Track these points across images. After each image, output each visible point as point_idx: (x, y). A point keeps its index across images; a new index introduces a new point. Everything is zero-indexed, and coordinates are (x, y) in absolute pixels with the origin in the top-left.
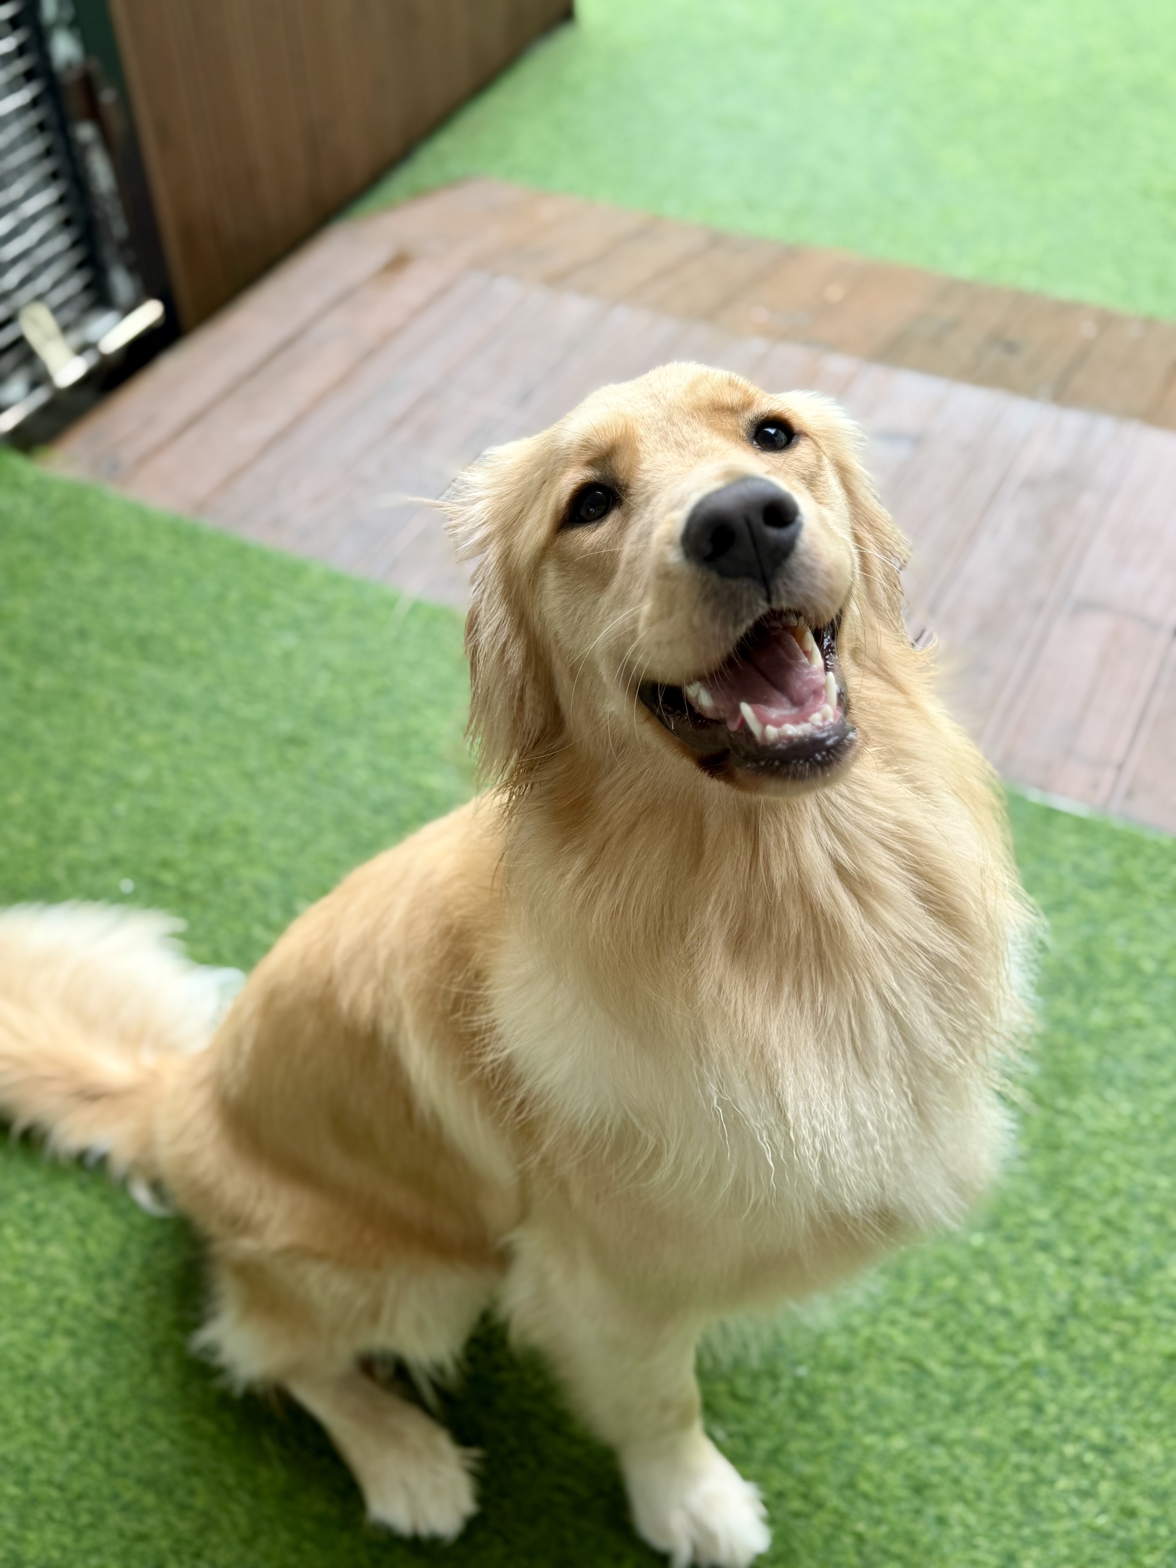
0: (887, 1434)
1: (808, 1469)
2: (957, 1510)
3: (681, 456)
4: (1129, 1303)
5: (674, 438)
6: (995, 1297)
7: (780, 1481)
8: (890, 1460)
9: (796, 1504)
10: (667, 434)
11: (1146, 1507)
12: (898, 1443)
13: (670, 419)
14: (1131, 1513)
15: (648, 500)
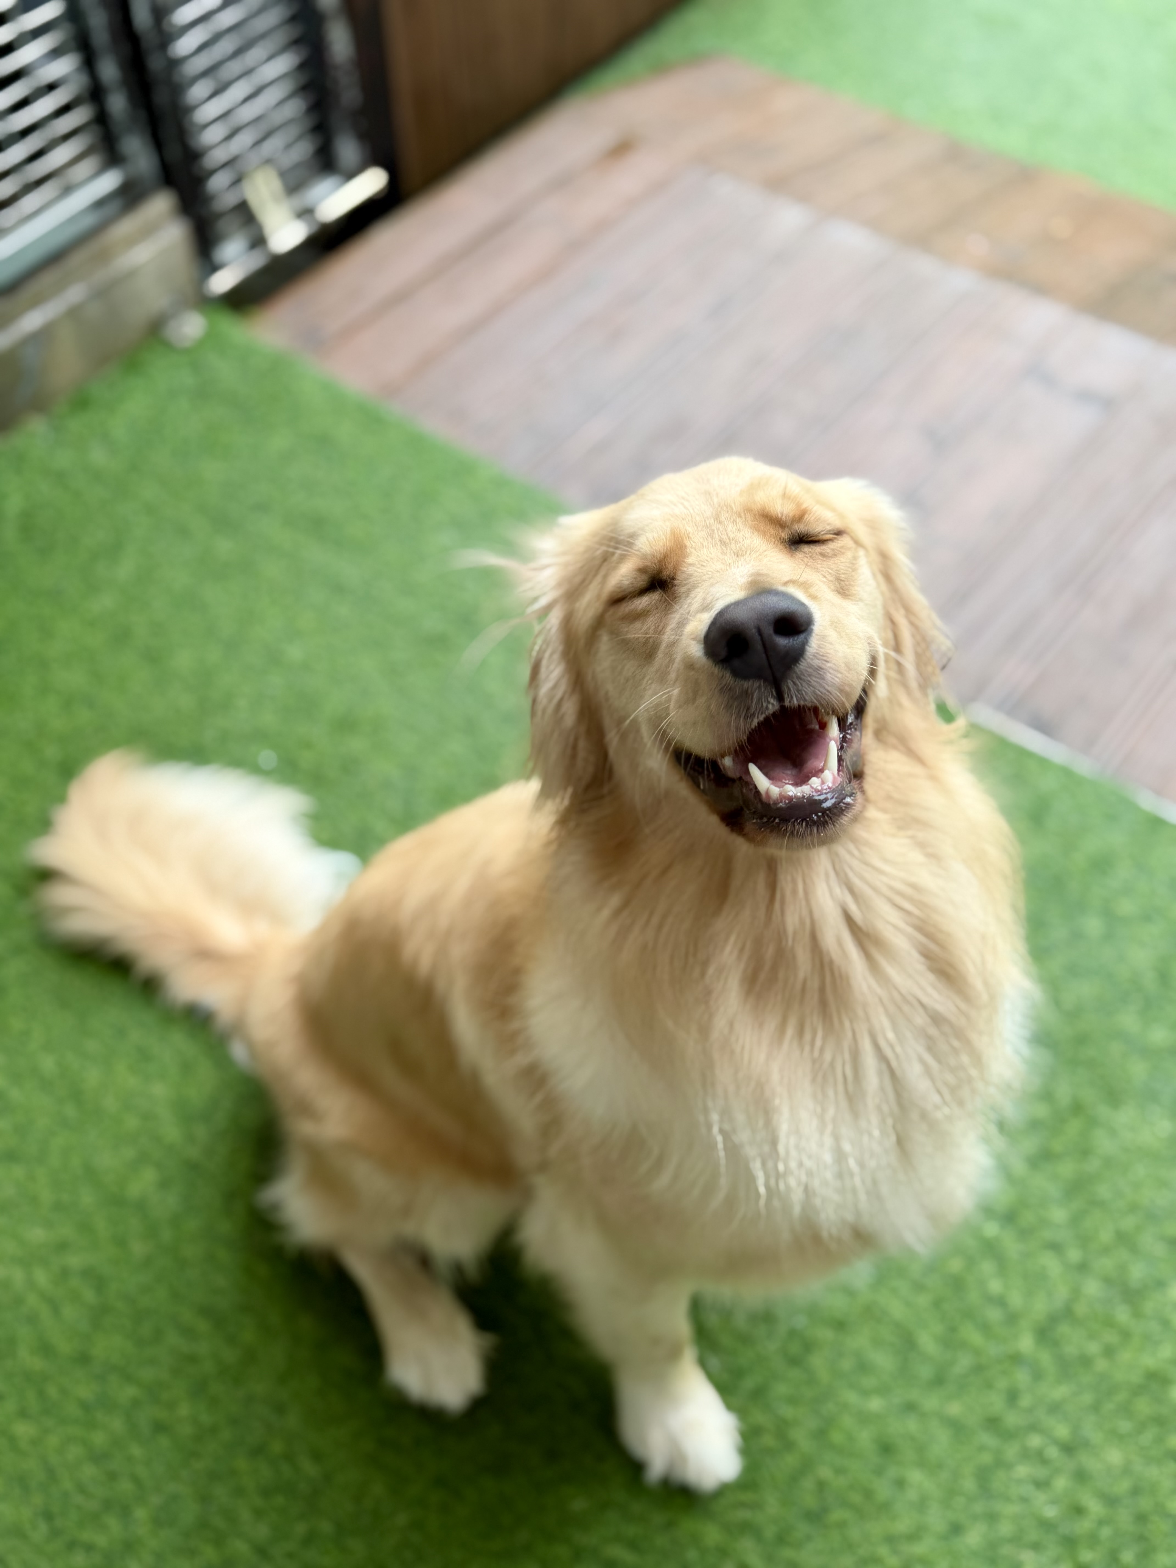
0: (866, 1393)
1: (787, 1412)
2: (916, 1476)
3: (723, 553)
4: (1122, 1314)
5: (719, 535)
6: (995, 1286)
7: (759, 1417)
8: (864, 1418)
9: (768, 1440)
10: (713, 531)
11: (1095, 1507)
12: (875, 1404)
13: (717, 518)
14: (1079, 1511)
15: (689, 591)
